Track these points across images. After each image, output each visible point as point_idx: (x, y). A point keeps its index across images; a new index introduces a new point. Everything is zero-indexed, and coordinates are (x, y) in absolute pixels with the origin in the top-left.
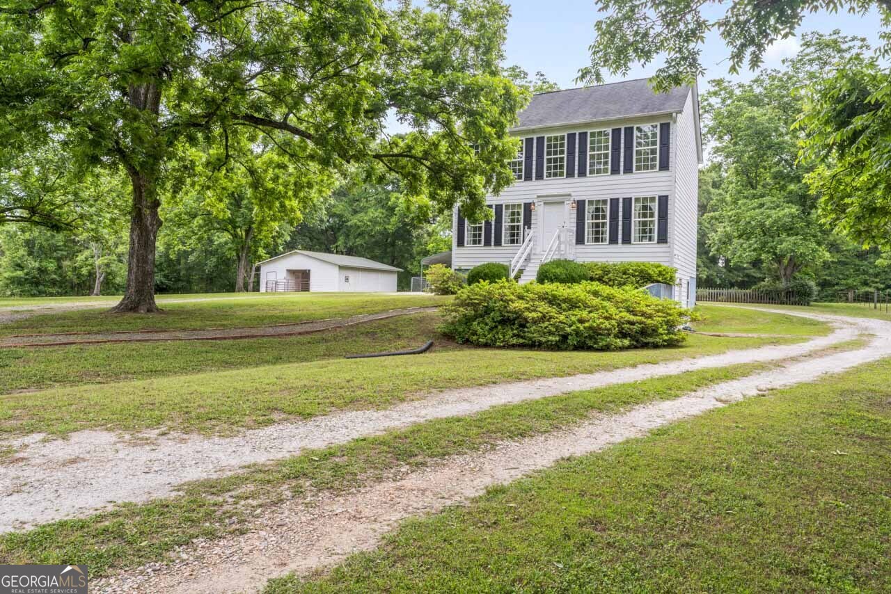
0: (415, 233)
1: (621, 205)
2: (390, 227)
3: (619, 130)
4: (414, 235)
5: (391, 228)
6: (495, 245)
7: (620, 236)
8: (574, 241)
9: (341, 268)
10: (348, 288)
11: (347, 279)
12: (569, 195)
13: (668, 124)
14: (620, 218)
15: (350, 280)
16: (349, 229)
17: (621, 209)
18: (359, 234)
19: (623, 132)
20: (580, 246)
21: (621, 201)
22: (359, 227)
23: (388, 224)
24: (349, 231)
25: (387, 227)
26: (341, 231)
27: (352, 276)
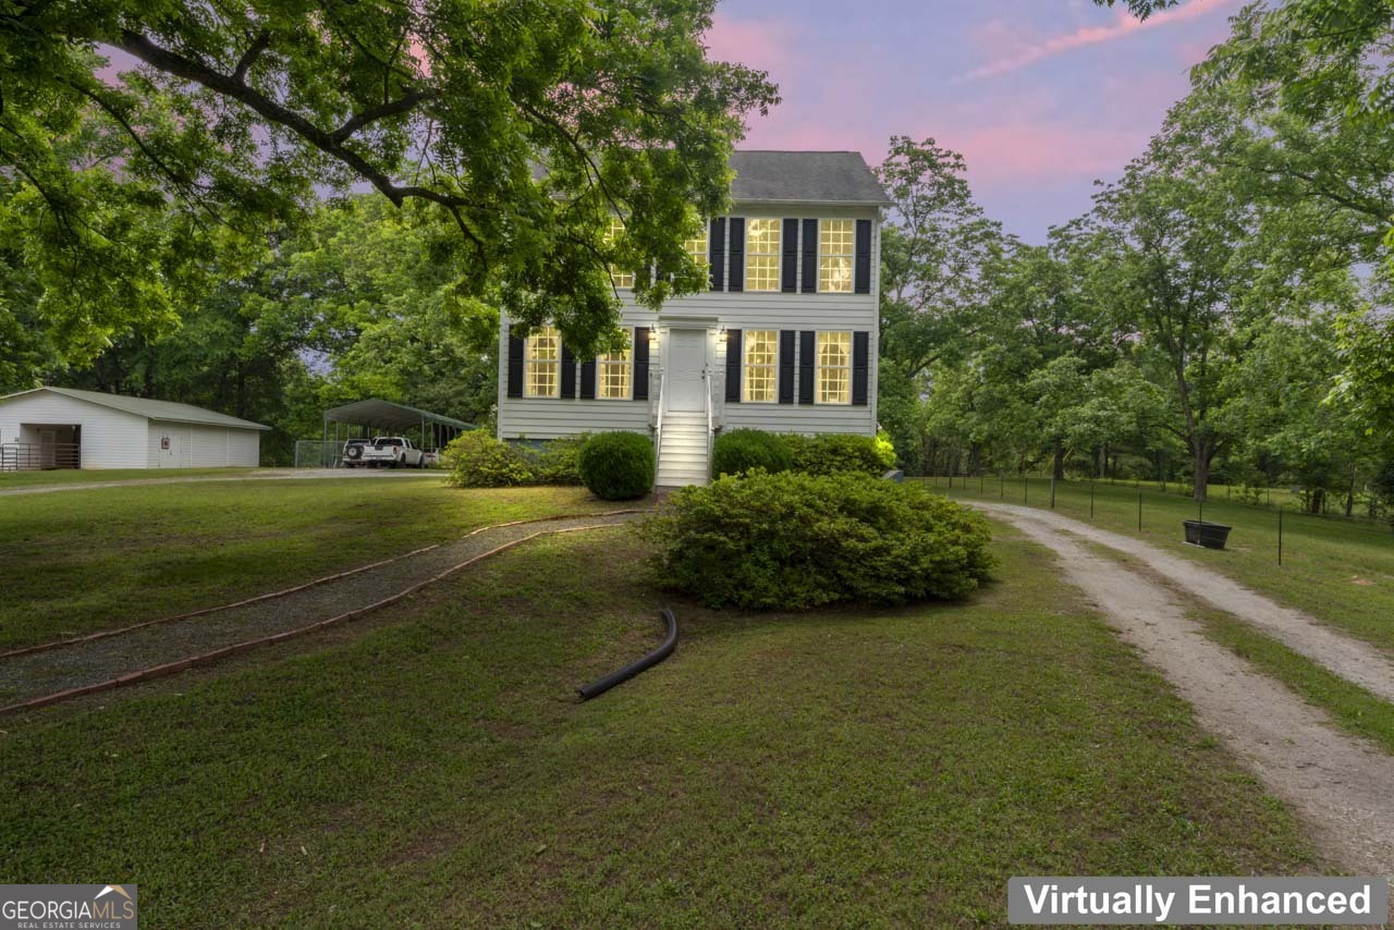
0: (284, 365)
1: (797, 342)
2: (243, 351)
3: (795, 222)
4: (284, 368)
5: (244, 354)
6: (582, 397)
7: (796, 392)
8: (724, 397)
9: (154, 423)
10: (171, 460)
11: (165, 444)
12: (716, 320)
13: (868, 223)
14: (797, 363)
15: (171, 443)
16: (155, 351)
17: (797, 349)
18: (178, 363)
19: (800, 226)
20: (730, 405)
21: (798, 335)
22: (178, 348)
23: (240, 347)
24: (156, 355)
25: (236, 351)
26: (139, 354)
27: (176, 439)
